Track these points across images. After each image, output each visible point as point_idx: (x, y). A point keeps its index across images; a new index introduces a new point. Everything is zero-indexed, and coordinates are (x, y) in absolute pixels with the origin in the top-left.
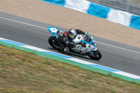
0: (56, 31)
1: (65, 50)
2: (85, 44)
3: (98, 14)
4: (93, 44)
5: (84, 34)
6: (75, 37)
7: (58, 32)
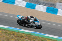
0: (21, 17)
1: (26, 25)
2: (35, 22)
3: (30, 7)
4: (38, 22)
5: (34, 18)
6: (30, 19)
7: (22, 17)
